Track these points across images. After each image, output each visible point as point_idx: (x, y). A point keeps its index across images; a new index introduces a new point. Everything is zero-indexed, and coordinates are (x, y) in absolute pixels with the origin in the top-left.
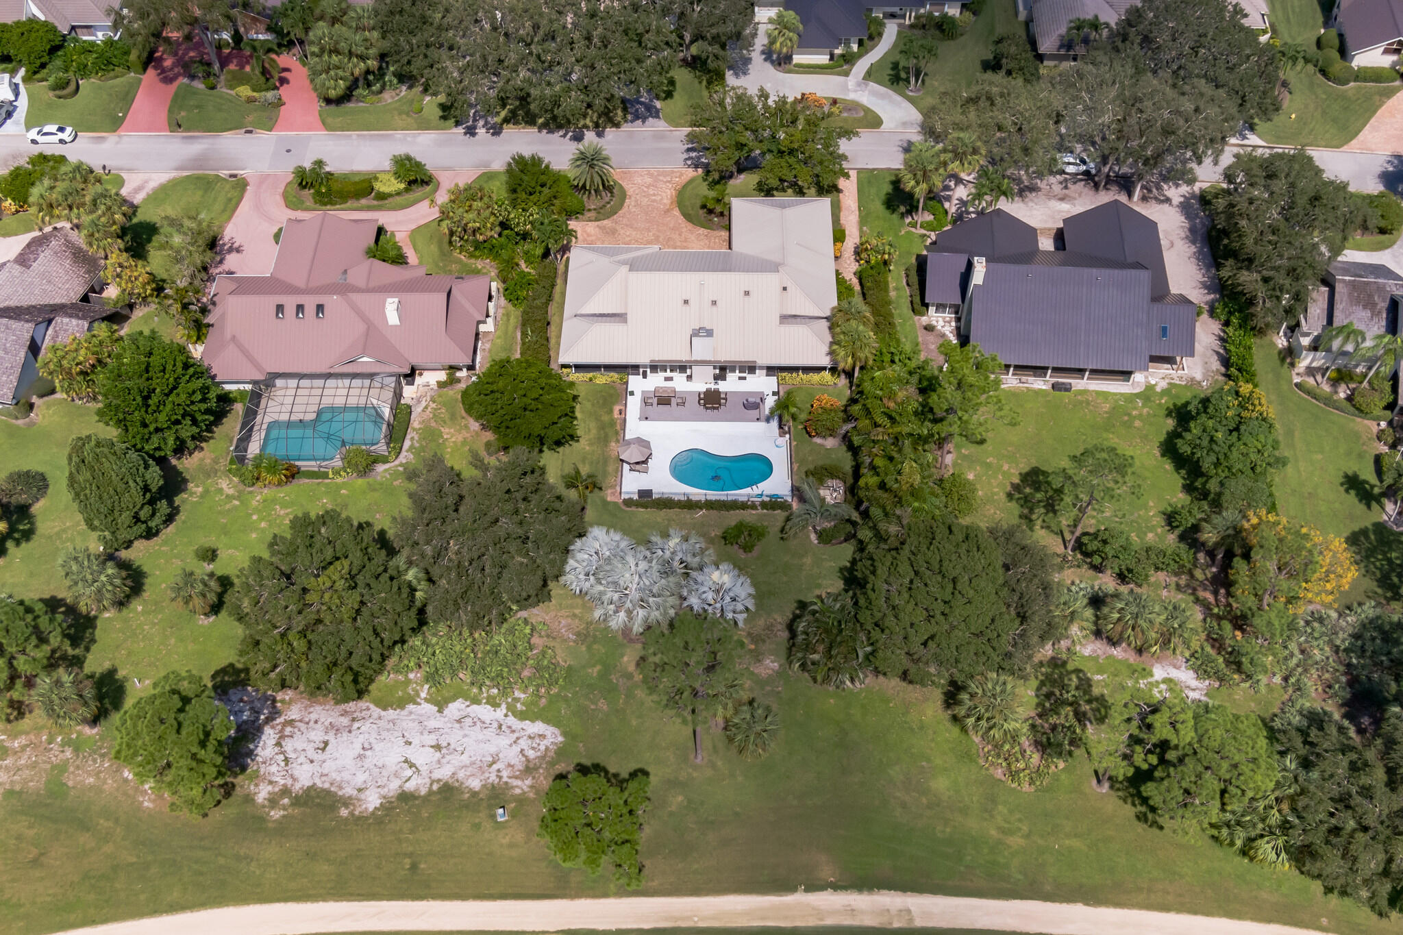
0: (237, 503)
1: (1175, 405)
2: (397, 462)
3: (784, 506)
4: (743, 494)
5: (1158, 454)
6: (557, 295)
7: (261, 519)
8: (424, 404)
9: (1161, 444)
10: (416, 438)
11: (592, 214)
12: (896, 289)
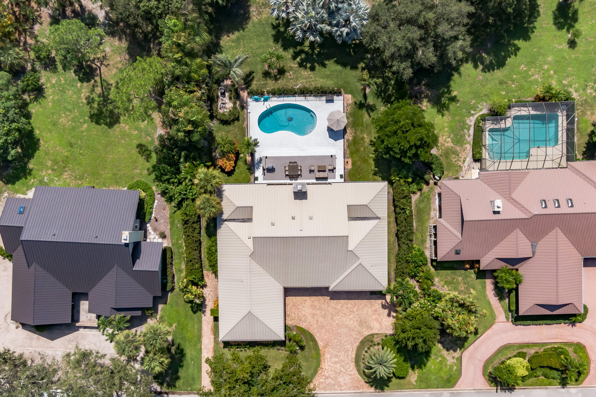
0: (564, 82)
1: (26, 178)
2: (476, 116)
3: (251, 94)
4: (275, 102)
5: (41, 141)
6: (393, 259)
7: (548, 70)
8: (466, 164)
9: (38, 149)
10: (467, 136)
11: (376, 340)
12: (180, 271)
